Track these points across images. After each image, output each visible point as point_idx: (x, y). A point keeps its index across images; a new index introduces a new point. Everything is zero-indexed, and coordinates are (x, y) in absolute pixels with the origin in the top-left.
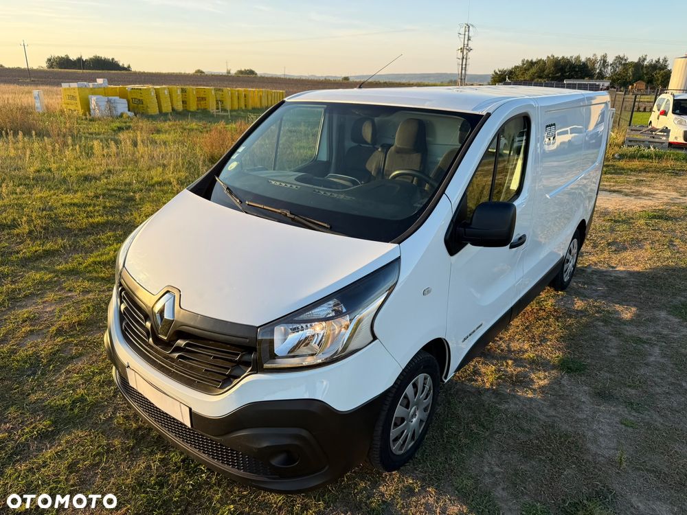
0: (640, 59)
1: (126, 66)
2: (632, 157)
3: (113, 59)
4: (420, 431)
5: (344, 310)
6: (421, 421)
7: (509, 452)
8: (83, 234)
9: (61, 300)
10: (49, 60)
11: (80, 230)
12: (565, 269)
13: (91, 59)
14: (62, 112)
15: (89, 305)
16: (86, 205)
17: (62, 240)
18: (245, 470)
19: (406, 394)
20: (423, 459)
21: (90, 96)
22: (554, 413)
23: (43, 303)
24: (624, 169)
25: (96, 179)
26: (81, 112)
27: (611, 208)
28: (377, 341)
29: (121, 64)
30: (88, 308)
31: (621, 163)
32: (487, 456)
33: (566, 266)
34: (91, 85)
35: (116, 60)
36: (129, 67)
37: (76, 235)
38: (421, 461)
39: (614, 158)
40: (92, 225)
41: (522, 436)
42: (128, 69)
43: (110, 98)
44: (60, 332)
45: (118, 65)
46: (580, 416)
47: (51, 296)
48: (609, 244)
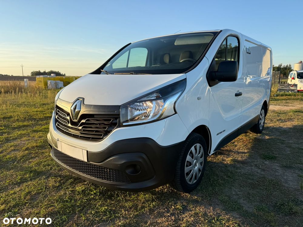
0: (279, 65)
1: (63, 74)
2: (282, 95)
3: (58, 72)
4: (199, 176)
5: (161, 96)
6: (199, 170)
7: (244, 187)
8: (41, 120)
9: (29, 140)
10: (32, 73)
11: (40, 119)
12: (260, 123)
13: (49, 72)
14: (36, 87)
15: (41, 141)
16: (43, 111)
17: (32, 122)
18: (113, 180)
19: (191, 150)
20: (201, 189)
21: (48, 81)
22: (264, 173)
23: (21, 141)
24: (279, 99)
25: (48, 104)
26: (44, 87)
27: (276, 110)
28: (177, 114)
29: (61, 74)
30: (41, 142)
31: (278, 98)
32: (233, 188)
33: (260, 121)
34: (48, 76)
35: (59, 72)
36: (65, 74)
37: (38, 121)
38: (201, 190)
39: (274, 96)
40: (45, 117)
41: (250, 181)
42: (64, 75)
43: (56, 81)
44: (27, 149)
45: (60, 74)
46: (277, 174)
47: (24, 139)
48: (278, 120)
